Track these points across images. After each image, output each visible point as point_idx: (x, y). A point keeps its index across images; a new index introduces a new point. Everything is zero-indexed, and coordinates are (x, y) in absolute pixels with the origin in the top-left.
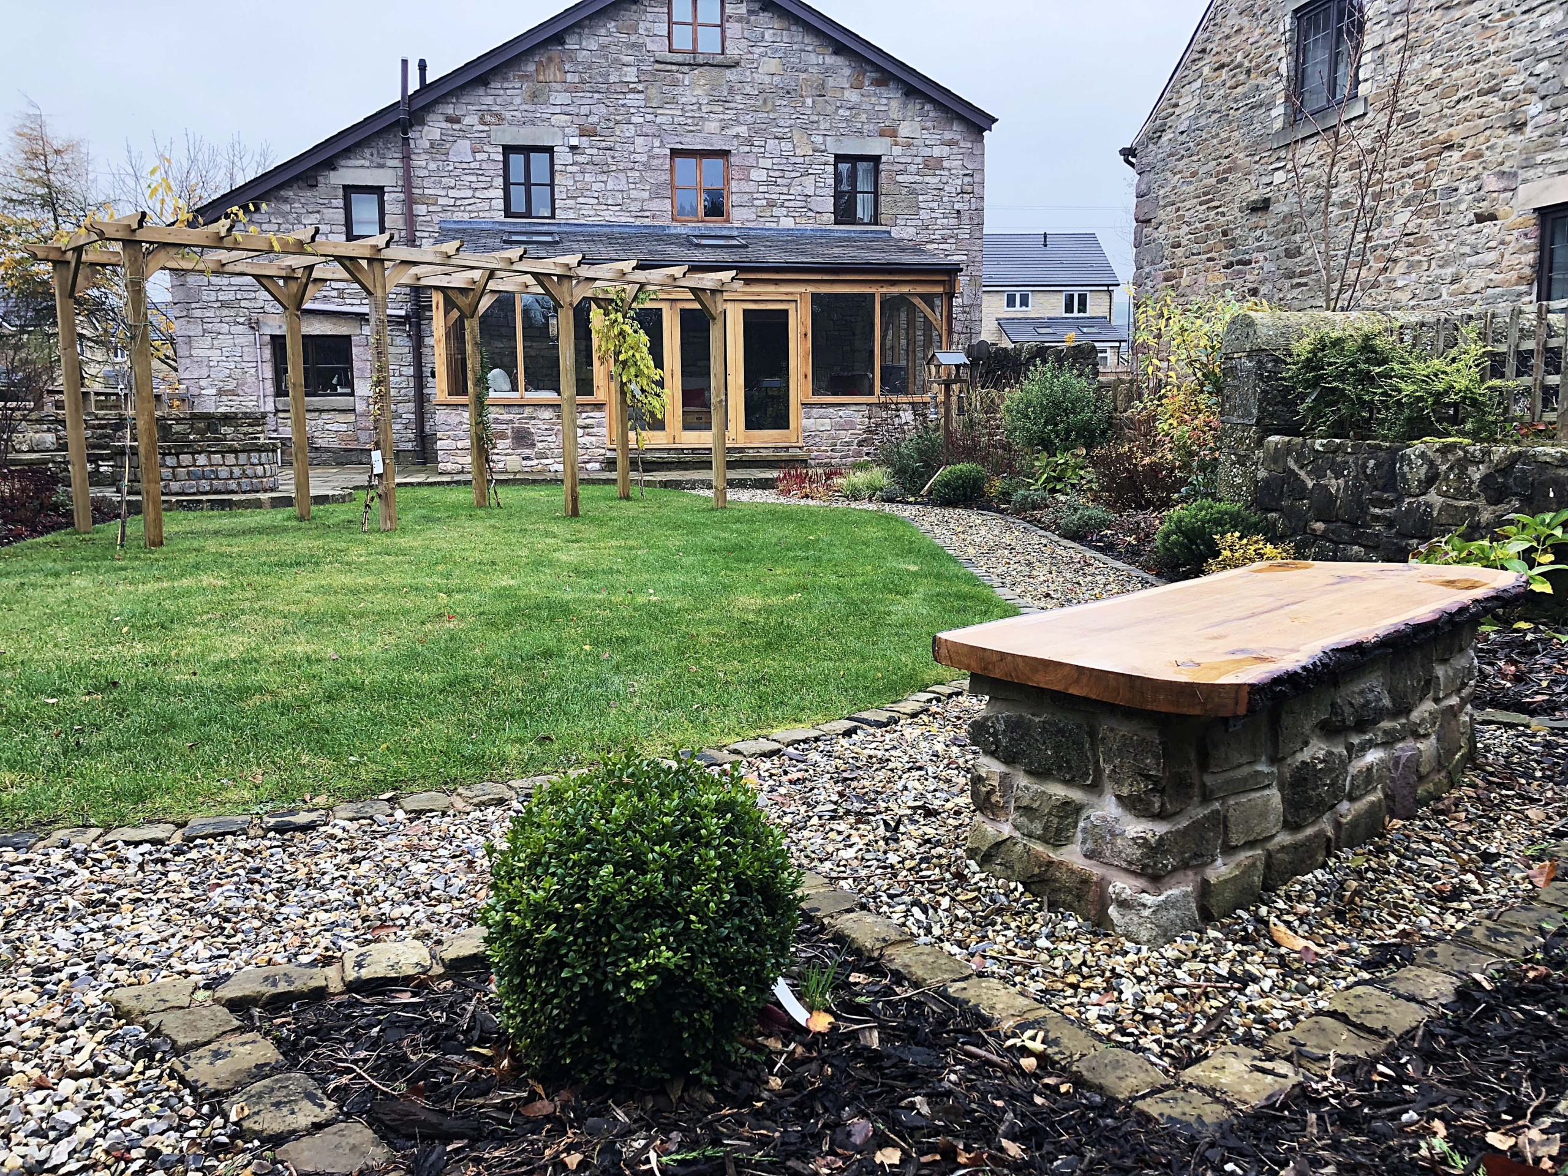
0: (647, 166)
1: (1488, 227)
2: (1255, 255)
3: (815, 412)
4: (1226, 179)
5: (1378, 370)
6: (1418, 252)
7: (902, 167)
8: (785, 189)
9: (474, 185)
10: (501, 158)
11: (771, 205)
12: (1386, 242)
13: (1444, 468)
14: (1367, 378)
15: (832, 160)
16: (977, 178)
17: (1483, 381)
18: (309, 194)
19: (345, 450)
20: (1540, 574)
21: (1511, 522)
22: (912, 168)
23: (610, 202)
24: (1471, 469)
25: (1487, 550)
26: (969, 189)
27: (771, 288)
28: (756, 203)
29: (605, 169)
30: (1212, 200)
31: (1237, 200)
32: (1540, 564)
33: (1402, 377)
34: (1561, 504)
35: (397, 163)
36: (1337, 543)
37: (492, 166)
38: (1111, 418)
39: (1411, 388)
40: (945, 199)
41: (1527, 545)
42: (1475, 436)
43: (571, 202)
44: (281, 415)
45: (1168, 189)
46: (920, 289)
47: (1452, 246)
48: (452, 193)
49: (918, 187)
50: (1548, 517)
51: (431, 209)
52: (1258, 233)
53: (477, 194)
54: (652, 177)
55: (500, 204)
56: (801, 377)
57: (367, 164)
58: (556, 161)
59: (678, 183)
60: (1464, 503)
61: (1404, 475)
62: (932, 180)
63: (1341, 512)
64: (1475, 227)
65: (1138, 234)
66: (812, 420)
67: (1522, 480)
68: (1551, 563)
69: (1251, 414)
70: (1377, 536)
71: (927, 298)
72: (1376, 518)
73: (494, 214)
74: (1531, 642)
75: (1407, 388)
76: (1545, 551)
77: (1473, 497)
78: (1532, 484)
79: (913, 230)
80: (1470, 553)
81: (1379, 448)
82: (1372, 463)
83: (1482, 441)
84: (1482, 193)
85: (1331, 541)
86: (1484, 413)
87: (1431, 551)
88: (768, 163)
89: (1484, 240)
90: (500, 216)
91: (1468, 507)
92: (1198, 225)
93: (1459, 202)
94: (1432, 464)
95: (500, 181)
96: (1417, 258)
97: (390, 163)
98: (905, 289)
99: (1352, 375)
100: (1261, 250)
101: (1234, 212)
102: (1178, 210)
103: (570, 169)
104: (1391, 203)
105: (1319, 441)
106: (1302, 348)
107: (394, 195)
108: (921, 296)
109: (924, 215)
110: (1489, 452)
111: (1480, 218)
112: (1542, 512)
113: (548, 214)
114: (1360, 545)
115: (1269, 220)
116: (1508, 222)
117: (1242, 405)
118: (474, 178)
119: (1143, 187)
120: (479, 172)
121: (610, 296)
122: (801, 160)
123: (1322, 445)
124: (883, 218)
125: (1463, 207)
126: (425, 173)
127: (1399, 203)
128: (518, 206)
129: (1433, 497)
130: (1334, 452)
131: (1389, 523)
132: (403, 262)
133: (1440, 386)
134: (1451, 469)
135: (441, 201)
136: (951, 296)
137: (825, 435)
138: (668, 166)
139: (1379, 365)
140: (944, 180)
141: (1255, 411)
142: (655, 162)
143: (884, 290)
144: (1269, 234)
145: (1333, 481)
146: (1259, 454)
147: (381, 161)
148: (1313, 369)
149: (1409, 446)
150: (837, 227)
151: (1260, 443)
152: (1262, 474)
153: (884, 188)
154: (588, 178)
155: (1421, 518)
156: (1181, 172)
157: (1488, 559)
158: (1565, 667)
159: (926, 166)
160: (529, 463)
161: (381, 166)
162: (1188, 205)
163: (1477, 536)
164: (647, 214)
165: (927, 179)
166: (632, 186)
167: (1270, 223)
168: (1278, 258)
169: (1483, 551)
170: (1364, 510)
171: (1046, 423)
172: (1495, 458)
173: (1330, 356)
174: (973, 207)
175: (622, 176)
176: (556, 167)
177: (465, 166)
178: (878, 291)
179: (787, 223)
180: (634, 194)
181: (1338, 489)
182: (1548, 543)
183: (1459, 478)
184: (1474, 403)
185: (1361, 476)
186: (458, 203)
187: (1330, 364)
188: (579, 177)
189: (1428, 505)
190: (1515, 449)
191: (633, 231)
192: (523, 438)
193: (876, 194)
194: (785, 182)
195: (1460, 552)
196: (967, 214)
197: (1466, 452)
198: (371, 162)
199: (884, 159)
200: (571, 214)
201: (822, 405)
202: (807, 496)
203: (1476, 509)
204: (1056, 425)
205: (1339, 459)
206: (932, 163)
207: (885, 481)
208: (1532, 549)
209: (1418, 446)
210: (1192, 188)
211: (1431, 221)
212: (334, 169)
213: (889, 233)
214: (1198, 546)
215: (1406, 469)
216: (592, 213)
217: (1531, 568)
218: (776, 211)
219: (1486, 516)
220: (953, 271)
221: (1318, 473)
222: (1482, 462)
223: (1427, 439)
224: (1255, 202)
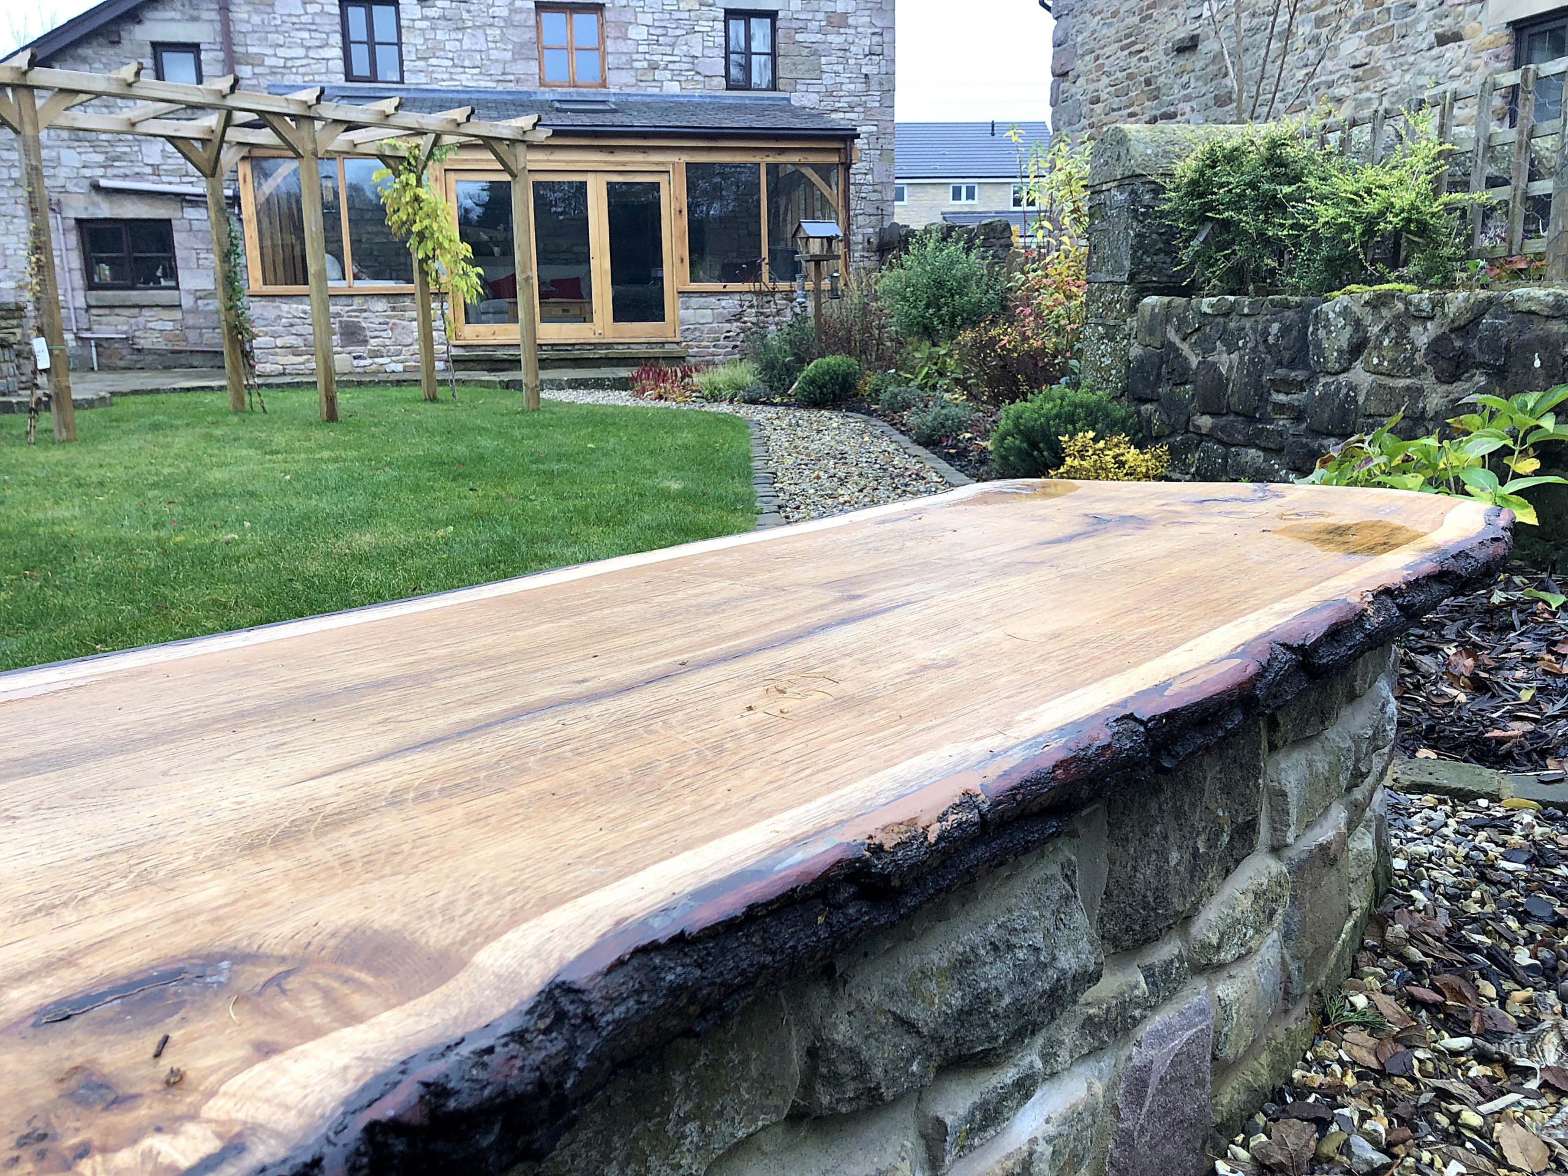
0: (509, 22)
1: (1451, 51)
2: (1181, 105)
3: (695, 301)
4: (1150, 16)
5: (1287, 189)
6: (1367, 88)
7: (801, 24)
8: (668, 50)
9: (306, 43)
10: (337, 11)
11: (654, 67)
12: (1330, 78)
13: (1376, 329)
14: (1273, 205)
15: (722, 15)
16: (887, 37)
17: (1436, 193)
18: (111, 52)
19: (174, 352)
20: (1519, 493)
21: (1472, 408)
22: (812, 26)
23: (467, 63)
24: (1415, 330)
25: (1434, 452)
26: (878, 50)
27: (639, 157)
28: (636, 65)
29: (460, 25)
30: (1134, 43)
31: (1162, 40)
32: (1517, 476)
33: (1322, 198)
34: (1555, 375)
35: (214, 15)
36: (1226, 445)
37: (326, 20)
38: (1006, 299)
39: (1332, 212)
40: (851, 61)
41: (1497, 445)
42: (1420, 281)
43: (421, 64)
44: (94, 311)
45: (1086, 34)
46: (813, 158)
47: (1407, 77)
48: (281, 52)
49: (820, 47)
50: (1531, 399)
51: (257, 70)
52: (1185, 79)
53: (312, 54)
54: (512, 34)
55: (339, 65)
56: (677, 261)
57: (178, 16)
58: (402, 15)
59: (546, 41)
60: (1402, 383)
61: (1318, 345)
62: (836, 40)
63: (1234, 400)
64: (1436, 51)
65: (1055, 90)
66: (691, 311)
67: (1492, 342)
68: (1536, 473)
69: (1121, 268)
70: (1280, 434)
71: (824, 170)
72: (1280, 408)
73: (332, 77)
74: (1499, 607)
75: (1326, 213)
76: (1524, 453)
77: (1416, 372)
78: (1507, 348)
79: (815, 98)
80: (1407, 459)
81: (1286, 305)
82: (1275, 327)
83: (1431, 287)
84: (1444, 7)
85: (1220, 442)
86: (1438, 245)
87: (1348, 455)
88: (648, 19)
89: (1446, 67)
90: (340, 80)
91: (1408, 388)
92: (1119, 75)
93: (1416, 21)
94: (1358, 324)
95: (337, 39)
96: (1366, 95)
97: (205, 15)
98: (795, 158)
99: (1253, 200)
100: (1187, 99)
101: (1158, 55)
102: (1097, 58)
103: (418, 24)
104: (1338, 28)
105: (1206, 300)
106: (1186, 168)
107: (211, 54)
108: (813, 166)
109: (828, 79)
110: (1442, 303)
111: (1442, 40)
112: (1521, 391)
113: (396, 78)
114: (1259, 447)
115: (1196, 62)
116: (1475, 42)
117: (1112, 256)
118: (306, 35)
119: (1060, 34)
120: (311, 28)
121: (401, 154)
122: (686, 15)
123: (1212, 306)
124: (781, 84)
125: (1421, 27)
126: (249, 28)
127: (1347, 27)
128: (361, 67)
129: (1360, 376)
130: (1226, 315)
131: (1299, 415)
132: (62, 90)
133: (1372, 207)
134: (1386, 330)
135: (268, 61)
136: (847, 166)
137: (706, 328)
138: (532, 22)
139: (1290, 184)
140: (850, 40)
141: (1127, 264)
142: (517, 17)
143: (771, 159)
144: (1197, 79)
145: (1225, 356)
146: (1132, 322)
147: (195, 13)
148: (1200, 196)
149: (1326, 300)
150: (729, 93)
151: (1133, 308)
152: (1136, 351)
153: (782, 49)
154: (440, 35)
155: (1341, 406)
156: (1100, 13)
157: (1435, 467)
158: (1560, 657)
159: (830, 24)
160: (362, 363)
161: (194, 19)
162: (1108, 51)
163: (1422, 430)
164: (512, 77)
165: (830, 38)
166: (491, 45)
167: (1199, 65)
168: (1207, 107)
169: (1427, 455)
170: (1264, 398)
171: (928, 306)
172: (1451, 310)
173: (1224, 175)
174: (883, 71)
175: (479, 33)
176: (403, 23)
177: (295, 20)
178: (764, 160)
179: (673, 88)
180: (494, 55)
181: (1230, 368)
182: (1531, 440)
183: (1397, 344)
184: (1423, 229)
185: (1261, 348)
186: (289, 64)
187: (1221, 186)
188: (430, 35)
189: (1352, 387)
190: (1483, 294)
191: (495, 97)
192: (353, 333)
193: (773, 55)
194: (668, 40)
195: (1391, 457)
196: (876, 79)
197: (1408, 303)
198: (183, 13)
199: (781, 15)
200: (422, 79)
201: (701, 293)
202: (660, 397)
203: (1420, 390)
204: (940, 309)
205: (1232, 325)
206: (836, 20)
207: (749, 378)
208: (1506, 451)
209: (1340, 299)
210: (1113, 30)
211: (1383, 47)
212: (140, 22)
213: (788, 100)
214: (1041, 452)
215: (1322, 333)
216: (446, 76)
217: (1502, 483)
218: (658, 75)
219: (1435, 400)
220: (848, 137)
221: (1205, 347)
222: (1432, 318)
223: (1353, 287)
224: (1182, 40)
